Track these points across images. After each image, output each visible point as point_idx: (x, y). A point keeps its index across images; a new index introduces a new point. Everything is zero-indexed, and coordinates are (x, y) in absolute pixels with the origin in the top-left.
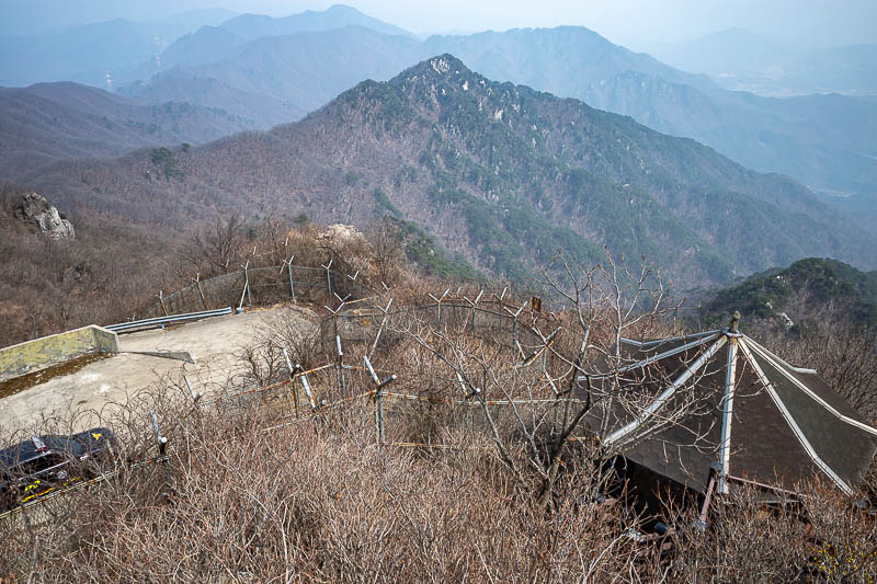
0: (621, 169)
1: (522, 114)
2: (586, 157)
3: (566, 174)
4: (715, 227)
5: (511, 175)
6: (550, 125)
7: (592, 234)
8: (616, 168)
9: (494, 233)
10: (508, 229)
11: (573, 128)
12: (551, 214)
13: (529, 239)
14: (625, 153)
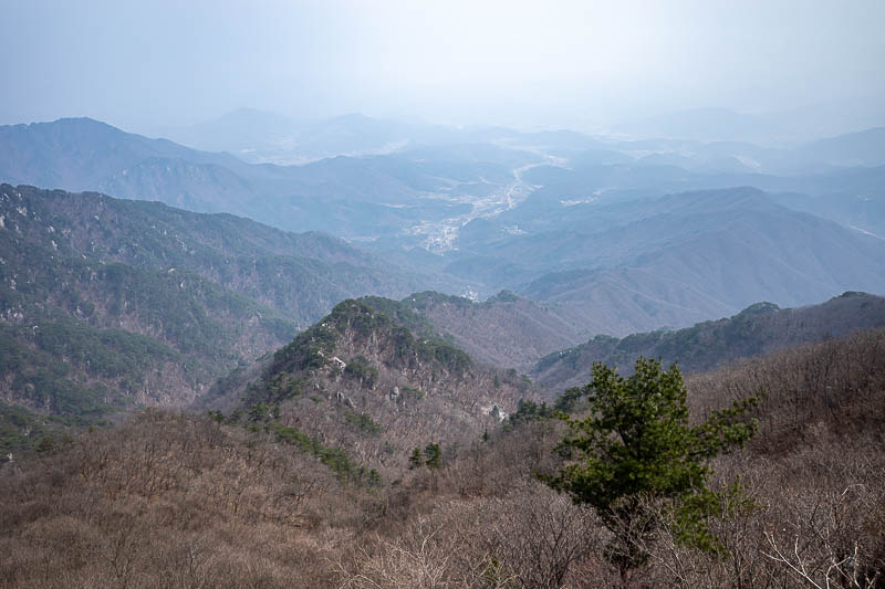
0: (164, 254)
1: (32, 217)
2: (122, 250)
3: (100, 272)
4: (272, 291)
5: (33, 285)
6: (70, 223)
7: (149, 328)
8: (159, 255)
9: (25, 356)
10: (43, 348)
11: (98, 222)
12: (95, 318)
13: (73, 352)
14: (163, 238)
